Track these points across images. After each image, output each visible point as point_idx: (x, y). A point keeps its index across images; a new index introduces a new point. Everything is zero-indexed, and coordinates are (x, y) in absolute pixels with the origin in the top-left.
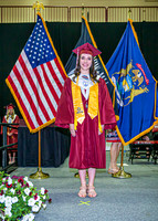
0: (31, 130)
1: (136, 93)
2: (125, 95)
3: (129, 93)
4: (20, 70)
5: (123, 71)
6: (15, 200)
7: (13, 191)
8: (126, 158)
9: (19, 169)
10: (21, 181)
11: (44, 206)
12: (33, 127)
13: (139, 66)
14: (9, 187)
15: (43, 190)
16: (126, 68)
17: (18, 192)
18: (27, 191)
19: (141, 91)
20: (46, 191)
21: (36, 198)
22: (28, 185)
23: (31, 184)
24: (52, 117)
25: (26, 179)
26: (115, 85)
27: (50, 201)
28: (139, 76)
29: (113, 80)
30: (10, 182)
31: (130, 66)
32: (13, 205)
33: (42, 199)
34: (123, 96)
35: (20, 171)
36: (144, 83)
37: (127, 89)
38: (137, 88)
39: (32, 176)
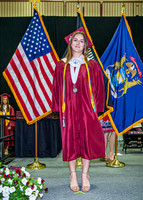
0: (28, 122)
1: (129, 85)
2: (119, 87)
3: (123, 85)
4: (17, 63)
5: (117, 64)
6: (13, 190)
7: (10, 181)
8: (120, 148)
9: (17, 159)
10: (18, 171)
11: (41, 195)
12: (30, 119)
13: (132, 59)
14: (7, 177)
15: (39, 180)
16: (120, 61)
17: (16, 183)
18: (24, 181)
19: (134, 83)
20: (43, 181)
21: (33, 187)
22: (25, 175)
23: (28, 174)
24: (48, 109)
25: (23, 169)
26: (109, 77)
27: (46, 190)
28: (132, 68)
29: (107, 73)
30: (8, 172)
31: (124, 59)
32: (11, 195)
33: (38, 188)
34: (117, 88)
35: (17, 162)
36: (137, 75)
37: (120, 81)
38: (130, 80)
39: (29, 166)
